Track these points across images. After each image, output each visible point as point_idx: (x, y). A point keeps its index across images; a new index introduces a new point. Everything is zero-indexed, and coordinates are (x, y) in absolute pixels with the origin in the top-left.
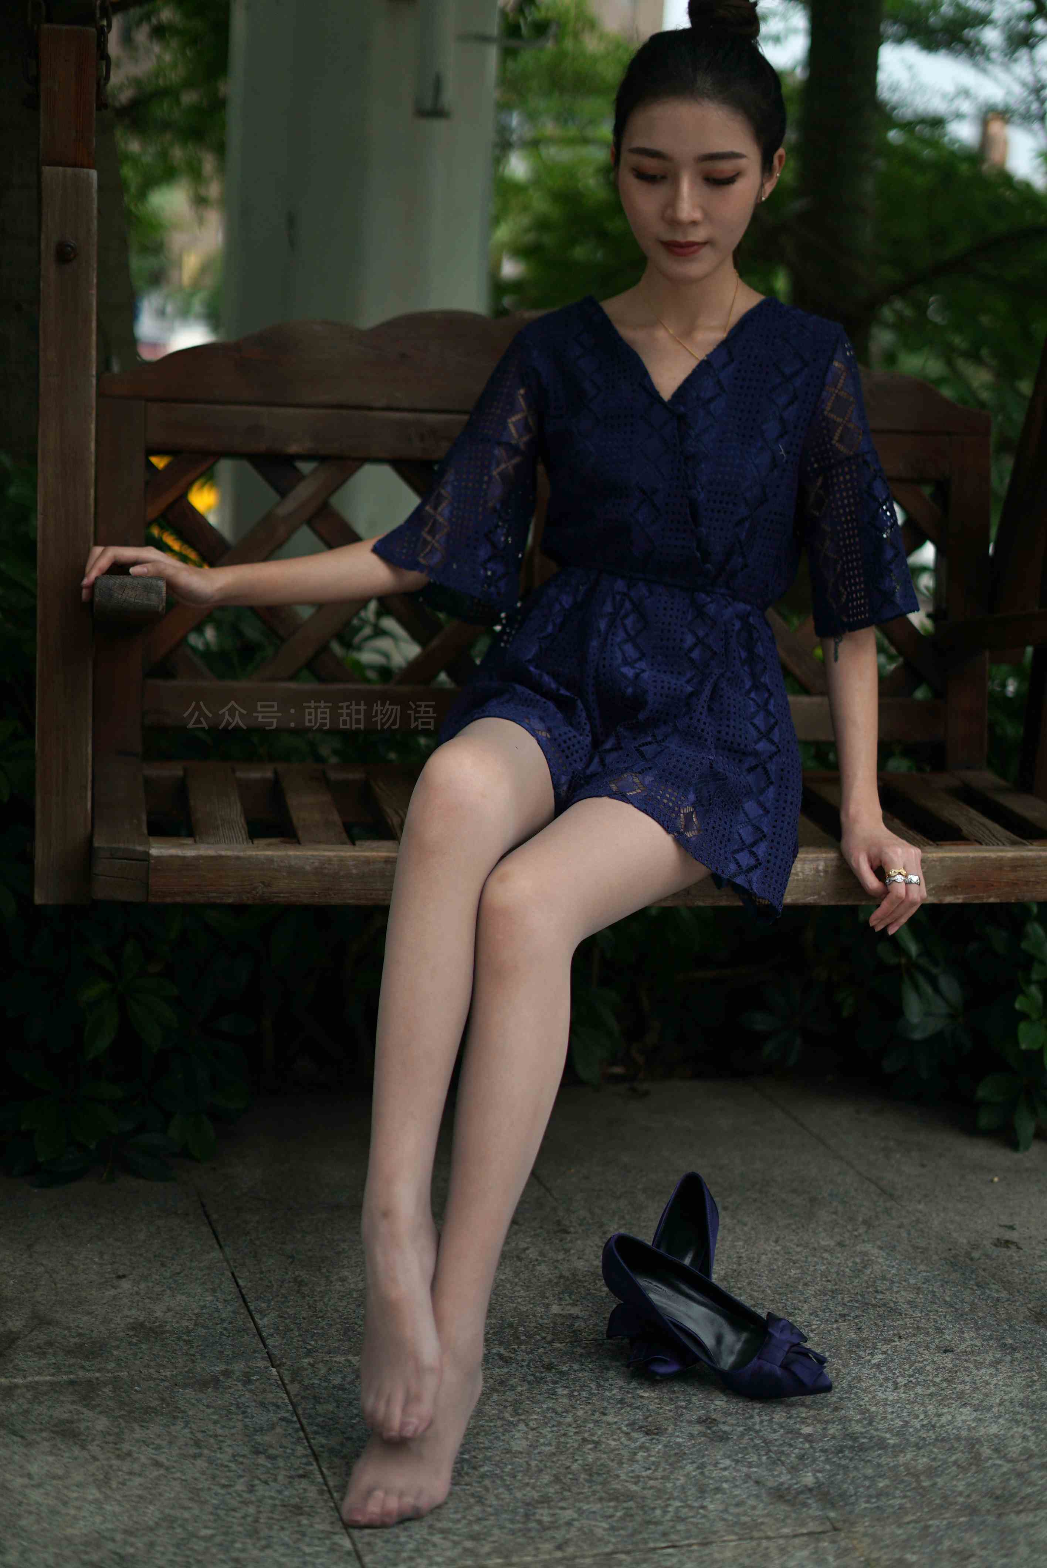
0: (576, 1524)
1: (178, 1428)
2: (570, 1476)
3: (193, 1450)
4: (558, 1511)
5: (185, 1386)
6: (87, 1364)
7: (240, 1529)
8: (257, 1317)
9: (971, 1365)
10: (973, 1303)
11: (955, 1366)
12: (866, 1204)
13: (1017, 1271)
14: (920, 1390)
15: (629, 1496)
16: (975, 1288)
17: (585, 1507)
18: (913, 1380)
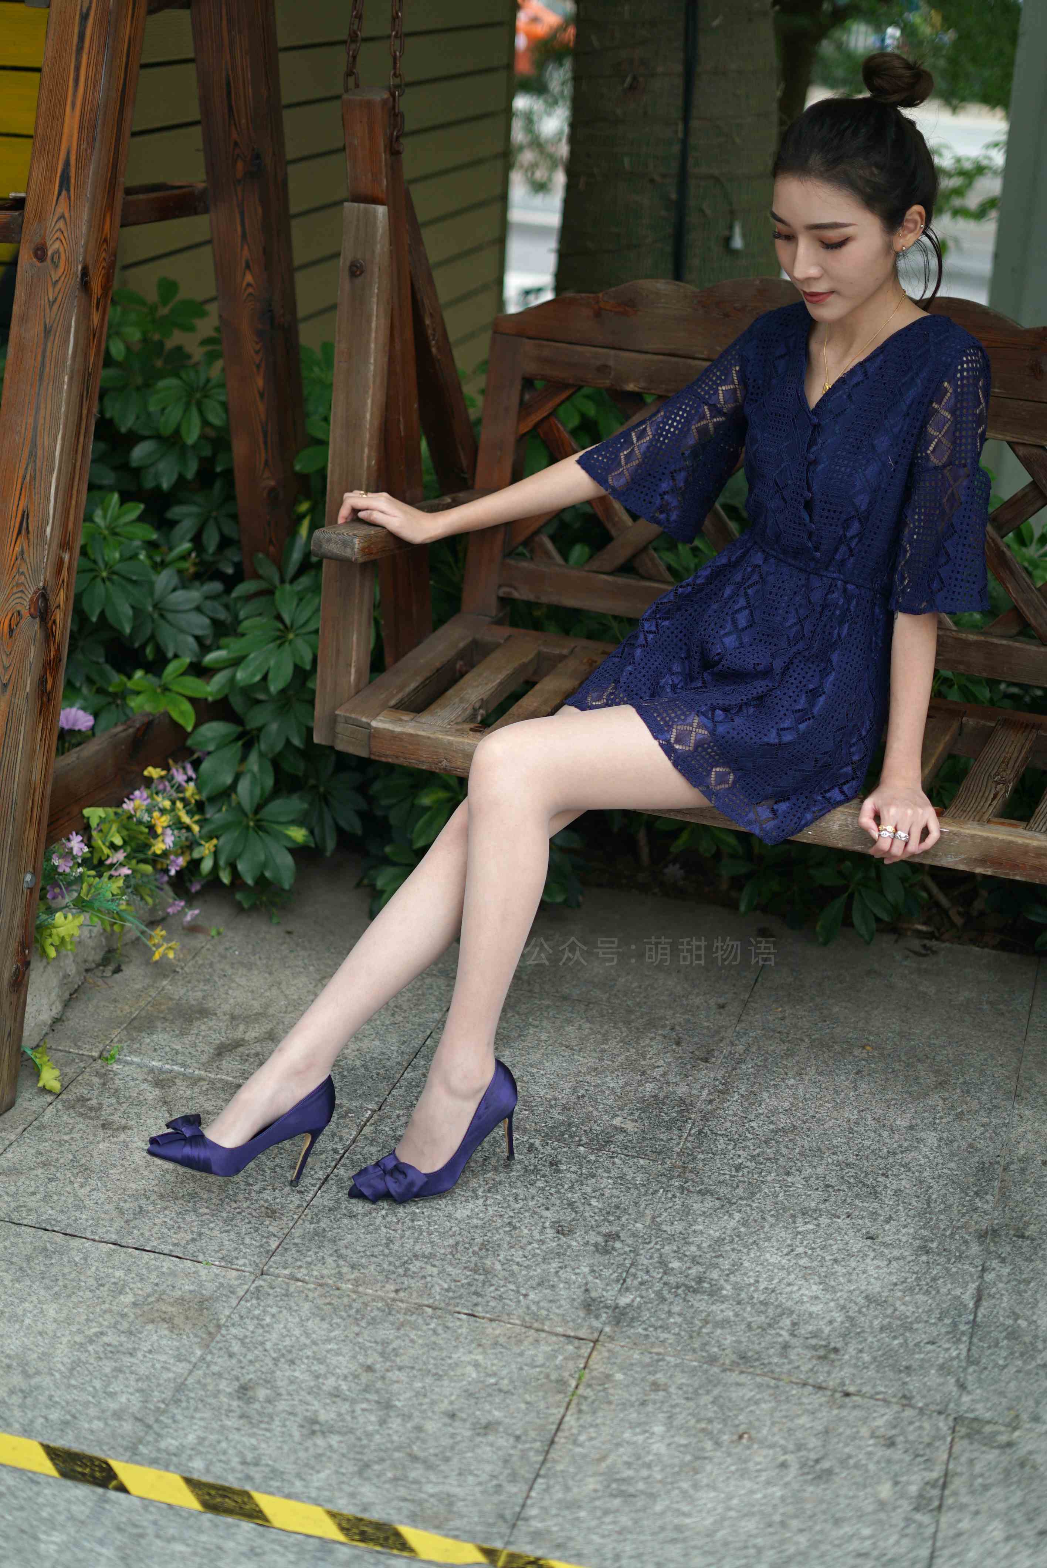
2: (467, 1245)
4: (428, 1267)
7: (225, 1215)
9: (872, 1254)
10: (951, 1206)
11: (859, 1251)
12: (984, 1098)
13: (1029, 1190)
14: (803, 1262)
15: (486, 1272)
16: (972, 1194)
17: (449, 1269)
18: (810, 1252)
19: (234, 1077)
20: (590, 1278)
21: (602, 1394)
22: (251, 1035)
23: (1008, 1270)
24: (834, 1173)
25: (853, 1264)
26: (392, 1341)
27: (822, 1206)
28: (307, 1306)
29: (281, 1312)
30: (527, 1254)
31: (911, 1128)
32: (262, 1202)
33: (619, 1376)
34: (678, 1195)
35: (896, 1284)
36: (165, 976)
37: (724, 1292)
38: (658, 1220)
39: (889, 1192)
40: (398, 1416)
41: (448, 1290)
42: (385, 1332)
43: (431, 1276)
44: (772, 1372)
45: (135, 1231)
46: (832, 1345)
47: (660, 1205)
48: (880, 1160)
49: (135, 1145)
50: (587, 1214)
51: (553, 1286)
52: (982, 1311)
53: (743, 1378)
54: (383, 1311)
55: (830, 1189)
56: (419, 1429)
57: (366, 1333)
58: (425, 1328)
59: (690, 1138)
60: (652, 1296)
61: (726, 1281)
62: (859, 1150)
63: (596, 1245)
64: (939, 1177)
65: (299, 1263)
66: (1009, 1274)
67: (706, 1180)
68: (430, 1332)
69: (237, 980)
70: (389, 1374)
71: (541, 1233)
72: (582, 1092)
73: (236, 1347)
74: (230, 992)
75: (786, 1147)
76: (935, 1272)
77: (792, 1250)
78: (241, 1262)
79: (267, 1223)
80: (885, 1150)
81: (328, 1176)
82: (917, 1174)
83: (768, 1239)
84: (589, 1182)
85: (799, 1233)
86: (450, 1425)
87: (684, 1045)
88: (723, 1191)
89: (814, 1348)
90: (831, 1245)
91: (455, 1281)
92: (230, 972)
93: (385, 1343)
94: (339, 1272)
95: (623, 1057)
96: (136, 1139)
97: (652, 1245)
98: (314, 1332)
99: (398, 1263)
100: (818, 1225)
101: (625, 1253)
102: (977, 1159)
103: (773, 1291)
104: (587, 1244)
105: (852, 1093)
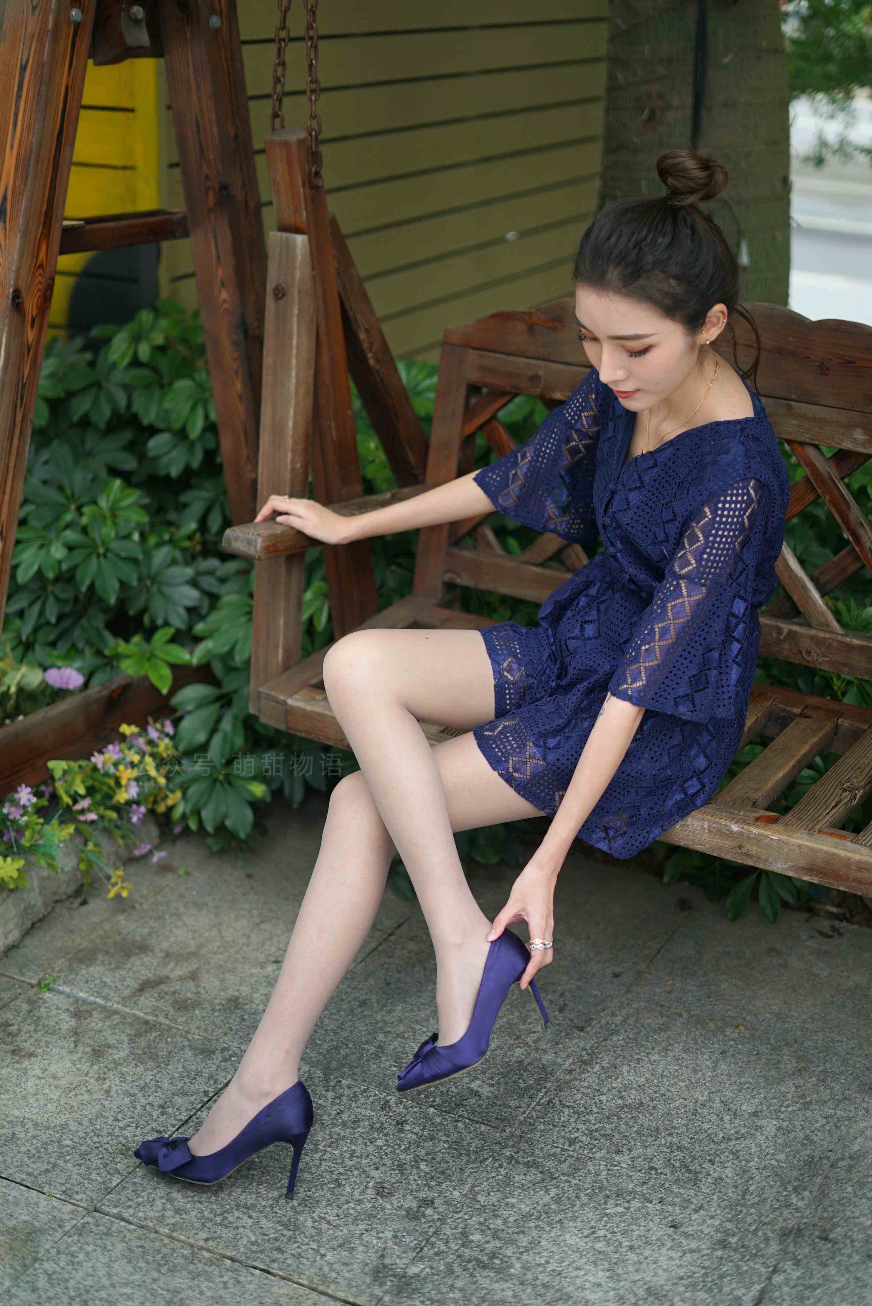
1: (151, 1073)
3: (135, 1091)
4: (245, 1218)
5: (194, 1048)
6: (172, 1013)
7: (84, 1148)
9: (669, 1244)
10: (765, 1200)
11: (658, 1240)
12: (837, 1088)
13: (850, 1189)
14: (600, 1246)
15: (297, 1228)
16: (790, 1188)
17: (264, 1222)
19: (146, 1014)
20: (390, 1243)
22: (179, 972)
23: (798, 1274)
24: (662, 1155)
25: (647, 1253)
26: (183, 1290)
27: (639, 1189)
28: (121, 1246)
29: (95, 1250)
30: (341, 1213)
31: (755, 1114)
32: (121, 1139)
34: (505, 1164)
35: (681, 1278)
36: (123, 911)
37: (512, 1271)
38: (476, 1189)
39: (710, 1180)
41: (253, 1244)
42: (180, 1281)
43: (244, 1227)
47: (484, 1174)
48: (712, 1146)
49: (33, 1073)
50: (411, 1177)
51: (352, 1248)
54: (186, 1259)
55: (653, 1172)
57: (163, 1279)
58: (218, 1280)
59: (538, 1108)
60: (442, 1268)
61: (518, 1258)
62: (696, 1133)
63: (408, 1210)
64: (765, 1167)
65: (130, 1203)
66: (799, 1278)
67: (537, 1151)
68: (222, 1285)
69: (185, 919)
71: (362, 1192)
73: (42, 1282)
74: (175, 930)
75: (626, 1124)
76: (724, 1269)
77: (593, 1233)
78: (80, 1197)
79: (118, 1160)
80: (721, 1136)
81: (191, 1117)
82: (743, 1163)
83: (574, 1219)
84: (426, 1144)
85: (606, 1215)
87: (567, 1013)
88: (550, 1164)
90: (632, 1231)
91: (265, 1235)
92: (182, 910)
93: (176, 1292)
94: (163, 1216)
95: (505, 1020)
96: (36, 1067)
97: (461, 1214)
98: (117, 1274)
99: (218, 1212)
100: (628, 1209)
101: (433, 1221)
102: (808, 1152)
103: (559, 1274)
104: (400, 1208)
105: (710, 1074)
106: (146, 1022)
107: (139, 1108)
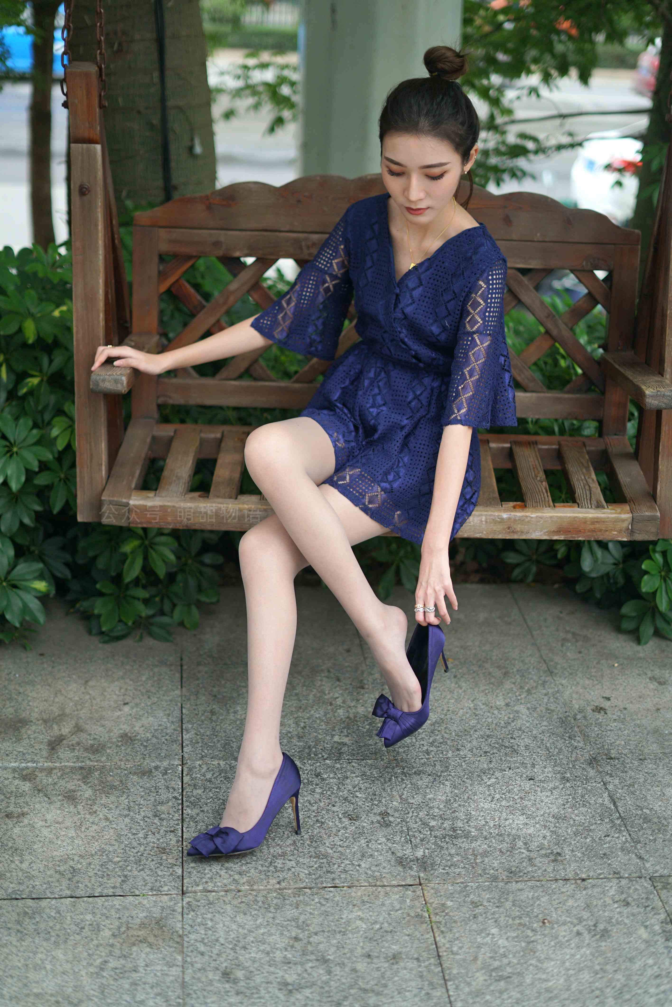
0: (293, 870)
1: (123, 798)
2: (301, 842)
3: (126, 812)
4: (288, 862)
5: (135, 774)
6: (92, 757)
7: (133, 859)
8: (184, 733)
9: (539, 789)
10: (561, 749)
11: (530, 789)
12: (535, 678)
13: (596, 729)
14: (504, 803)
15: (325, 856)
16: (567, 739)
17: (301, 860)
18: (503, 796)
19: (74, 763)
20: (390, 845)
21: (447, 917)
22: (66, 730)
23: (617, 781)
24: (483, 743)
25: (533, 798)
26: (298, 917)
27: (491, 766)
28: (228, 907)
29: (214, 916)
30: (342, 838)
31: (507, 705)
32: (152, 844)
33: (449, 903)
34: (404, 778)
35: (564, 805)
38: (403, 797)
39: (522, 748)
40: (336, 965)
41: (310, 874)
42: (290, 912)
44: (533, 877)
45: (80, 885)
46: (555, 851)
47: (398, 787)
48: (504, 729)
49: (39, 825)
50: (359, 803)
51: (371, 855)
52: (620, 809)
53: (520, 886)
54: (279, 898)
55: (489, 754)
56: (354, 970)
57: (278, 915)
58: (313, 903)
60: (433, 847)
61: (469, 826)
62: (488, 725)
63: (378, 822)
64: (543, 732)
65: (204, 880)
66: (620, 783)
67: (414, 765)
68: (318, 905)
69: (30, 694)
70: (311, 939)
71: (341, 822)
72: (302, 725)
73: (202, 948)
74: (31, 704)
75: (445, 732)
76: (580, 792)
77: (493, 798)
78: (166, 888)
79: (164, 857)
80: (503, 722)
82: (530, 733)
83: (475, 794)
84: (347, 782)
85: (489, 786)
86: (372, 963)
87: (343, 681)
88: (429, 769)
89: (546, 856)
90: (512, 789)
91: (311, 867)
92: (21, 690)
93: (296, 920)
94: (234, 880)
96: (37, 820)
97: (411, 813)
98: (245, 924)
99: (267, 864)
100: (497, 778)
101: (399, 823)
102: (555, 717)
103: (500, 826)
104: (372, 822)
105: (460, 691)
106: (81, 768)
107: (141, 822)
